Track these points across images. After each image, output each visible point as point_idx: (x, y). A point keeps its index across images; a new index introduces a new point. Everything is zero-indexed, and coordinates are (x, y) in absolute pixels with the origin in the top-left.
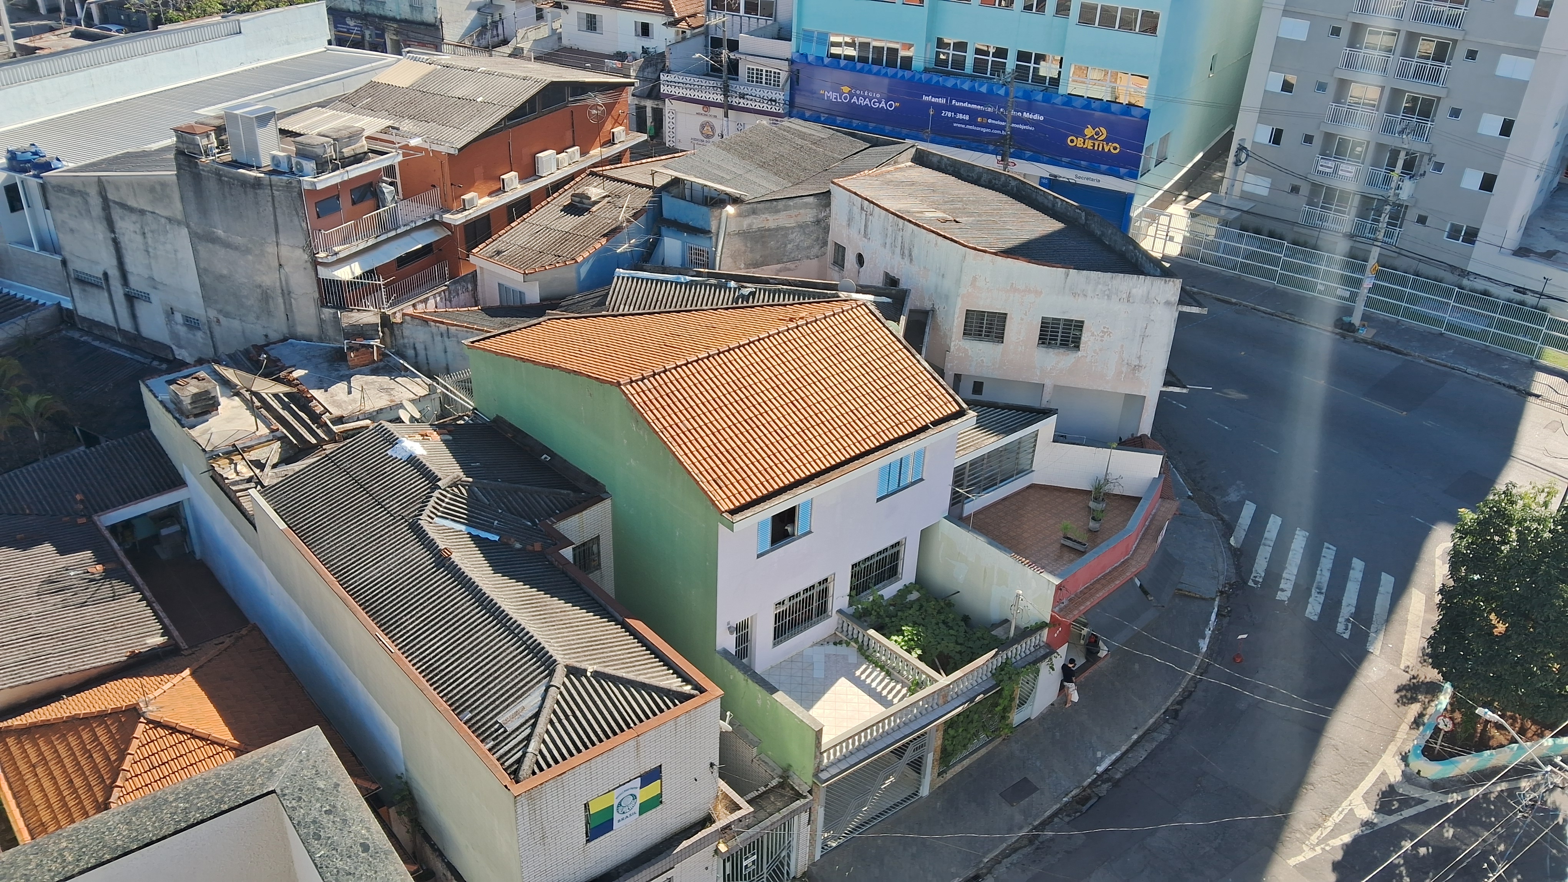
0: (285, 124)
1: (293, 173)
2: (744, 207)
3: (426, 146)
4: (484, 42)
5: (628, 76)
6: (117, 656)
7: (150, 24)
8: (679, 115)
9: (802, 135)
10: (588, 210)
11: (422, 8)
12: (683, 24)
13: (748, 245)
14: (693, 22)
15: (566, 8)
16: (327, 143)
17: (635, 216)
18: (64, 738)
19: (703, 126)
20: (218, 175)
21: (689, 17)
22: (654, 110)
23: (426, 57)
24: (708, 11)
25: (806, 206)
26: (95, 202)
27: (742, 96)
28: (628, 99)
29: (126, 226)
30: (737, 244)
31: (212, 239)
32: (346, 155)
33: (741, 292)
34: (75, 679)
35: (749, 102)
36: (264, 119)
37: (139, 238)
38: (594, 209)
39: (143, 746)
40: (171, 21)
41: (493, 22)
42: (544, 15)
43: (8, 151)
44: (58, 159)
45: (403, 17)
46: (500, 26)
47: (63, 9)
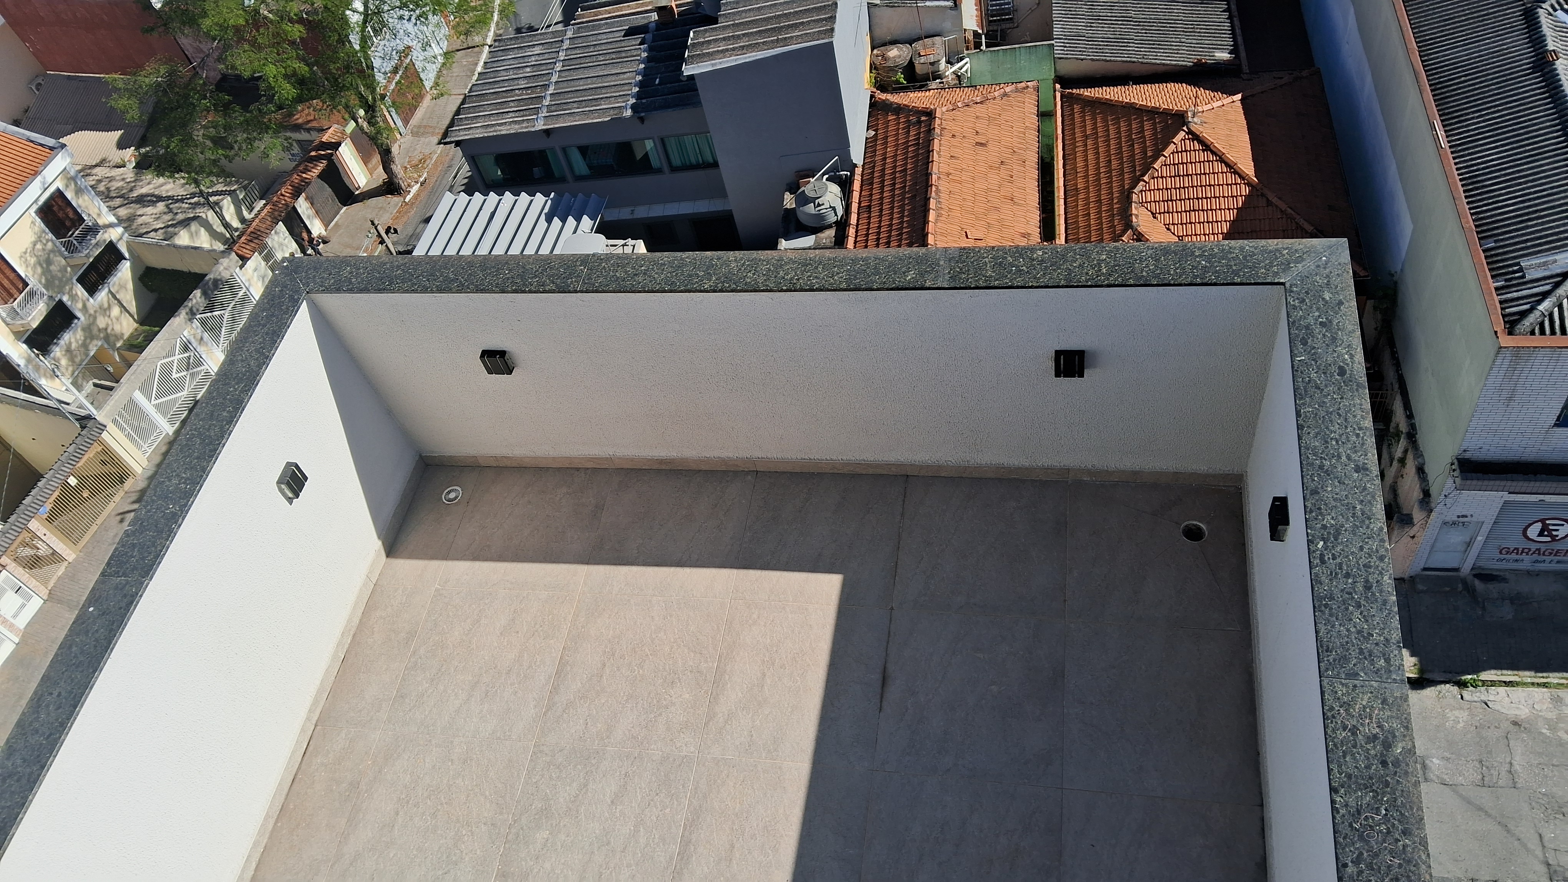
6: (1184, 59)
18: (1117, 121)
34: (1144, 70)
39: (1177, 152)
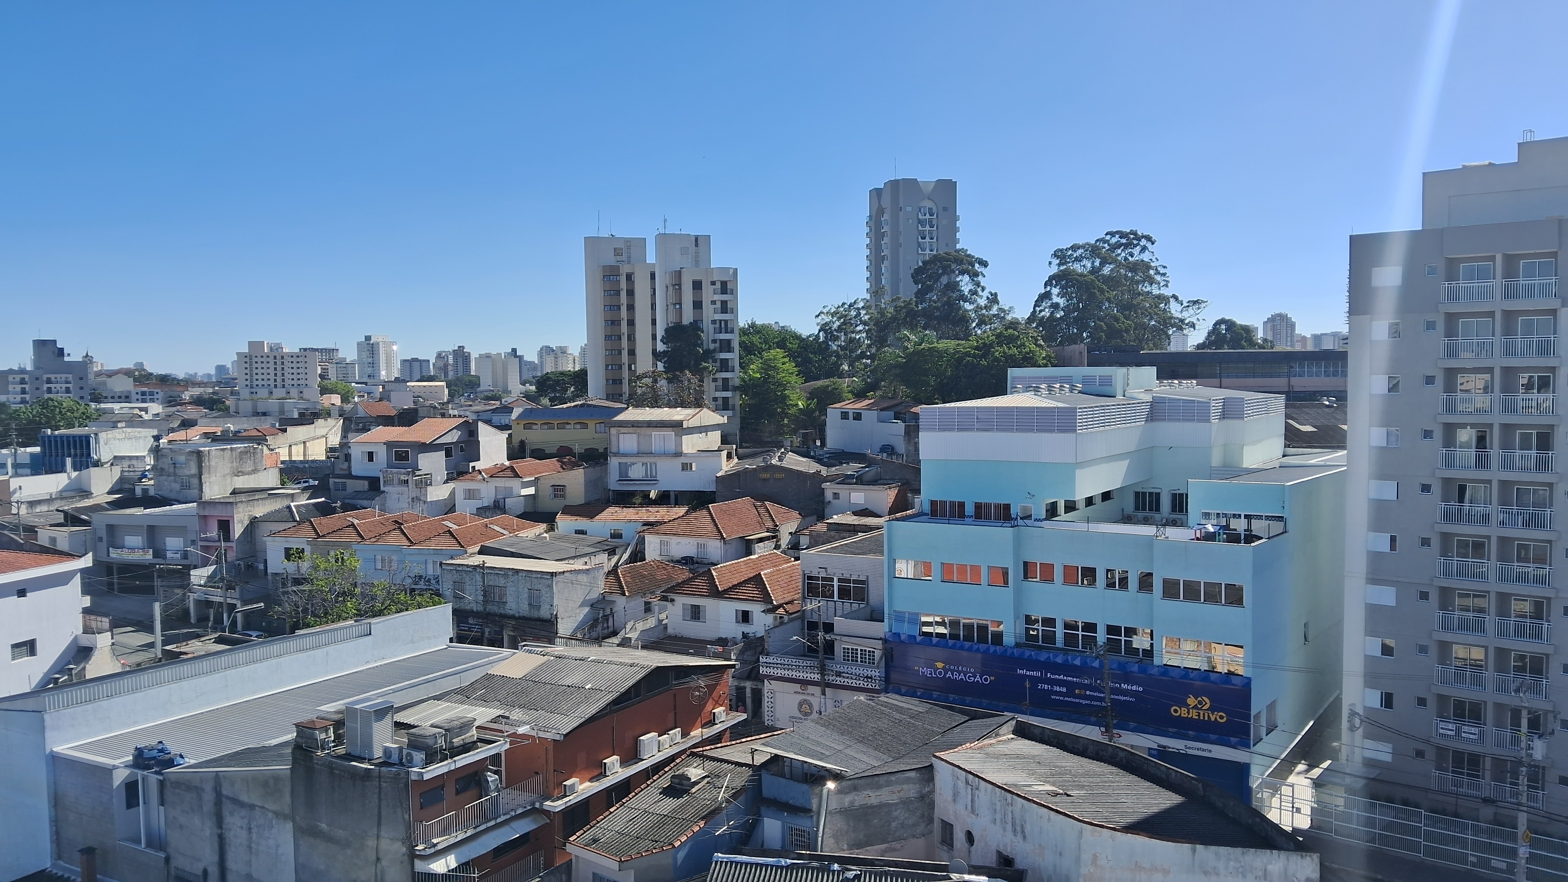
0: (401, 717)
1: (401, 764)
2: (845, 784)
3: (534, 733)
4: (594, 634)
5: (730, 660)
7: (288, 629)
8: (777, 695)
9: (900, 710)
10: (687, 792)
11: (540, 606)
12: (781, 611)
13: (851, 824)
14: (790, 608)
15: (672, 600)
16: (439, 733)
17: (734, 796)
19: (800, 705)
20: (331, 767)
21: (786, 604)
22: (753, 690)
23: (540, 649)
24: (804, 598)
25: (908, 781)
26: (209, 796)
27: (839, 674)
28: (729, 680)
29: (234, 822)
30: (840, 823)
31: (313, 832)
32: (455, 745)
33: (845, 875)
35: (846, 680)
36: (381, 713)
37: (244, 834)
38: (694, 790)
40: (308, 626)
41: (604, 616)
42: (652, 608)
43: (137, 749)
44: (181, 756)
45: (521, 615)
46: (611, 619)
47: (212, 619)
